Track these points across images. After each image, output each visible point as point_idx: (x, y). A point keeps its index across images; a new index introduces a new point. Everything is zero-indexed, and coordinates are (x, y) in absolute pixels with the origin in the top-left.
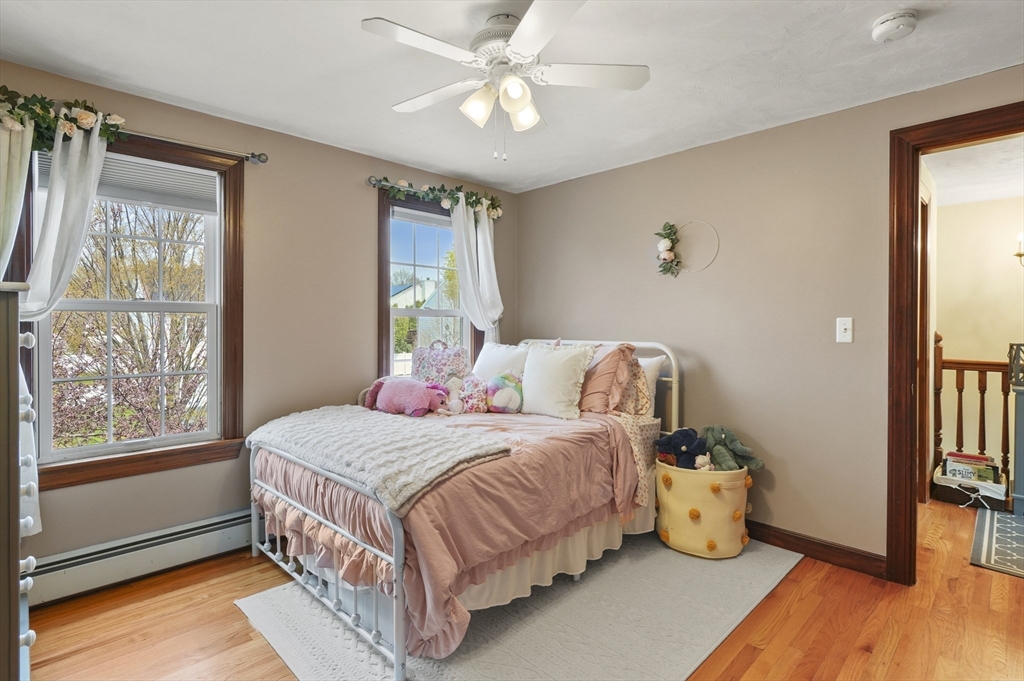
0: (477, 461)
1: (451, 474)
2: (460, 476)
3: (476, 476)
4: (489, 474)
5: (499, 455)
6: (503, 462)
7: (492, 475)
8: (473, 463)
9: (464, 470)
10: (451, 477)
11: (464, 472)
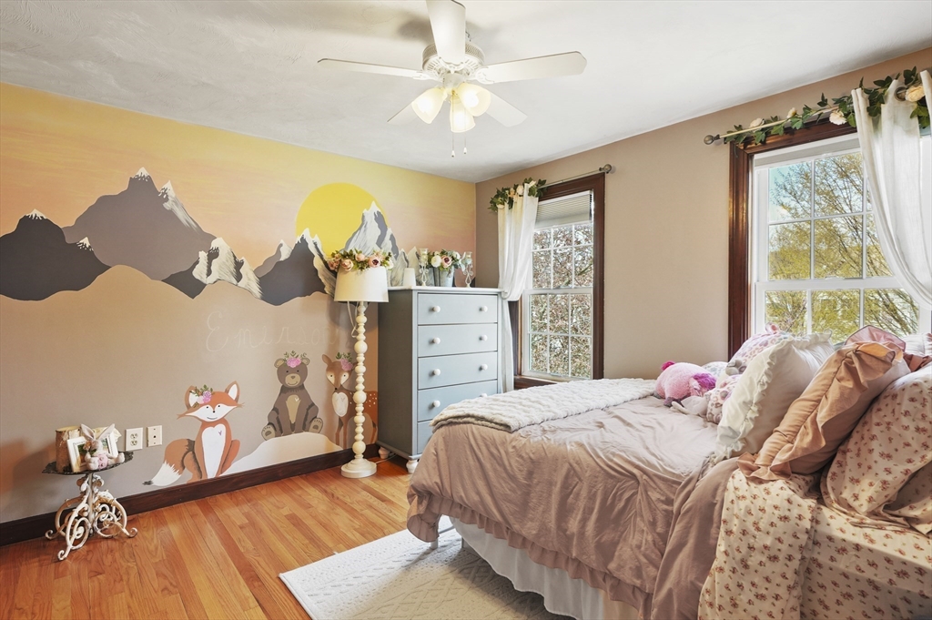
0: (484, 422)
1: (460, 420)
2: (464, 426)
3: (473, 433)
4: (481, 436)
5: (501, 428)
6: (498, 435)
7: (484, 439)
8: (479, 422)
9: (469, 423)
10: (460, 423)
11: (468, 425)
